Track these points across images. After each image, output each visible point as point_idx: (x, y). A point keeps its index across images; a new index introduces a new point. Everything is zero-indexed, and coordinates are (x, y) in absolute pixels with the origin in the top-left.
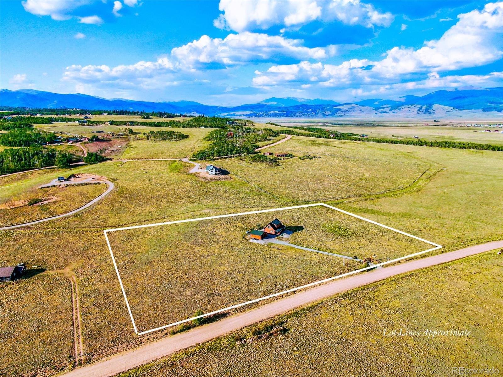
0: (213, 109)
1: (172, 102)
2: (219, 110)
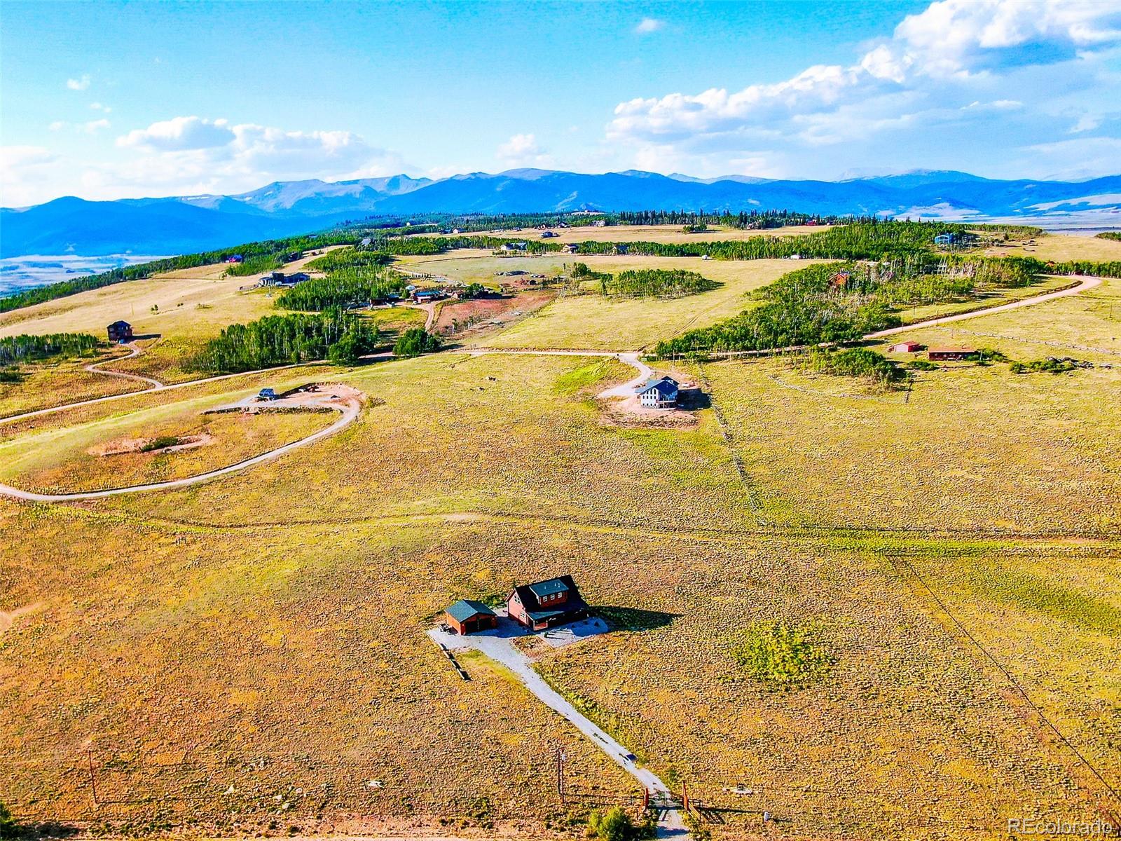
2: (1031, 191)
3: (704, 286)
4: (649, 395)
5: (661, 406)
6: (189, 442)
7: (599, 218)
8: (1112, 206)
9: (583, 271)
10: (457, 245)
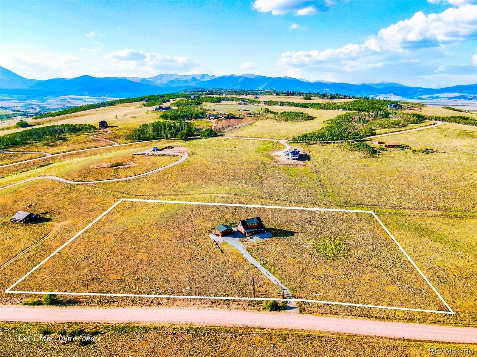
0: (413, 91)
1: (372, 84)
2: (421, 91)
3: (310, 118)
4: (289, 155)
5: (293, 159)
6: (127, 165)
7: (274, 93)
8: (447, 97)
9: (268, 111)
10: (224, 99)
